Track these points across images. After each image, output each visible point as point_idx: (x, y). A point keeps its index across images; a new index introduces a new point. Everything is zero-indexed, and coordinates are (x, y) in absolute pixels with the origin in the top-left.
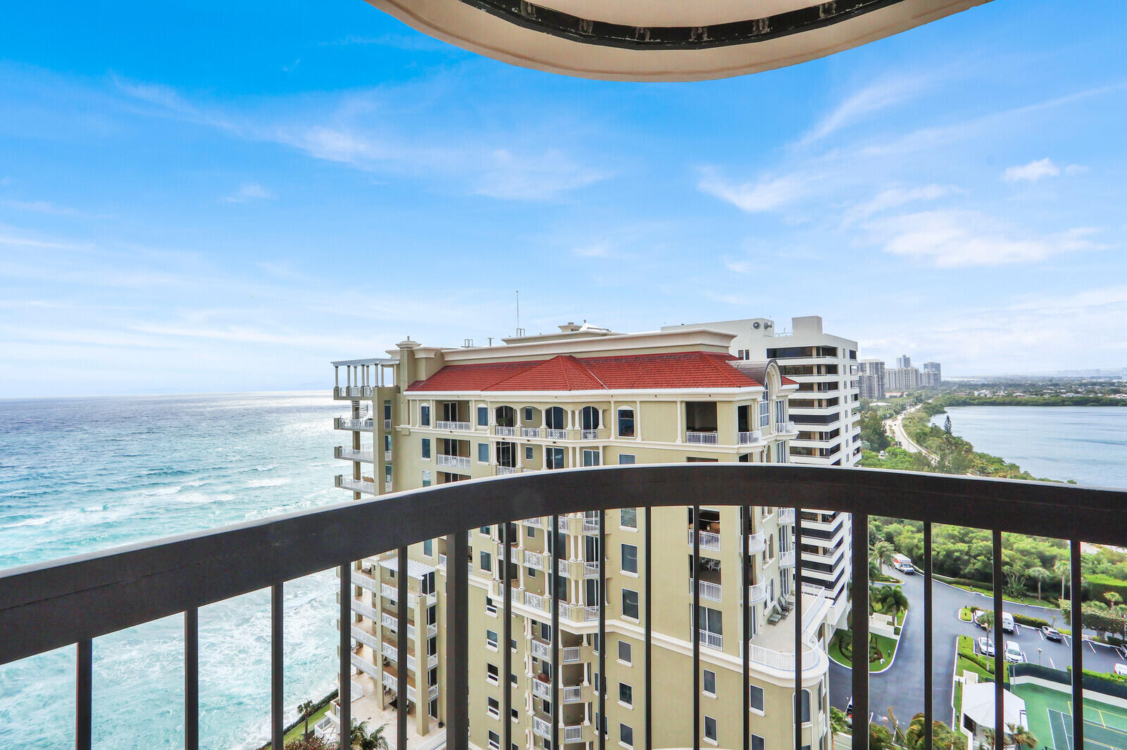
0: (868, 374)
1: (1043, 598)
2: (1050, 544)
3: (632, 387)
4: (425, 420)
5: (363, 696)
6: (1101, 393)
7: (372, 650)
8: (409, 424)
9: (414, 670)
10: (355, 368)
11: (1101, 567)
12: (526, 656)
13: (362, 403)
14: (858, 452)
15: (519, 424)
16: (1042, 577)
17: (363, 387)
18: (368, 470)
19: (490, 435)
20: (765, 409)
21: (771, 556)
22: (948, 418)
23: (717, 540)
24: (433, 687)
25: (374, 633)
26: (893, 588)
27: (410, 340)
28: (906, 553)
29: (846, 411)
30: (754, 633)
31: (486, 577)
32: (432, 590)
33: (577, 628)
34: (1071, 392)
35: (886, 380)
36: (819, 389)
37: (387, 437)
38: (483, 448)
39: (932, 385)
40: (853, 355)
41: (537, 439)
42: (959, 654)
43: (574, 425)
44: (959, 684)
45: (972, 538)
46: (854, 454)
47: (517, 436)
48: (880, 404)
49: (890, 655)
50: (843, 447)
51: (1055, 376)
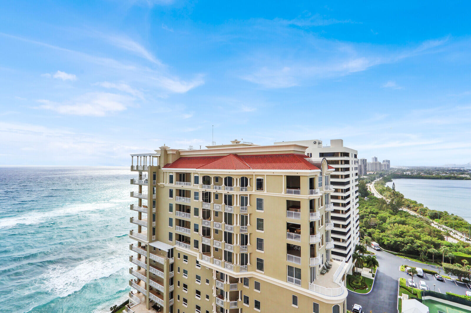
0: (360, 164)
1: (435, 262)
2: (438, 238)
3: (263, 169)
4: (171, 181)
5: (140, 303)
6: (457, 174)
7: (144, 283)
8: (164, 183)
9: (163, 292)
10: (141, 157)
11: (459, 249)
12: (213, 287)
13: (143, 173)
14: (357, 198)
15: (212, 184)
16: (435, 253)
17: (144, 166)
18: (145, 202)
19: (200, 188)
20: (321, 179)
21: (322, 244)
22: (394, 183)
23: (299, 237)
24: (172, 300)
25: (146, 275)
26: (372, 257)
27: (165, 146)
28: (377, 242)
29: (353, 180)
30: (315, 278)
31: (196, 251)
32: (172, 256)
33: (236, 275)
34: (444, 173)
35: (367, 167)
36: (342, 171)
37: (154, 188)
38: (196, 194)
39: (386, 169)
40: (356, 156)
41: (220, 190)
42: (400, 286)
43: (237, 185)
44: (400, 299)
45: (405, 235)
46: (356, 199)
47: (212, 189)
48: (365, 177)
49: (370, 286)
50: (351, 196)
51: (437, 167)
